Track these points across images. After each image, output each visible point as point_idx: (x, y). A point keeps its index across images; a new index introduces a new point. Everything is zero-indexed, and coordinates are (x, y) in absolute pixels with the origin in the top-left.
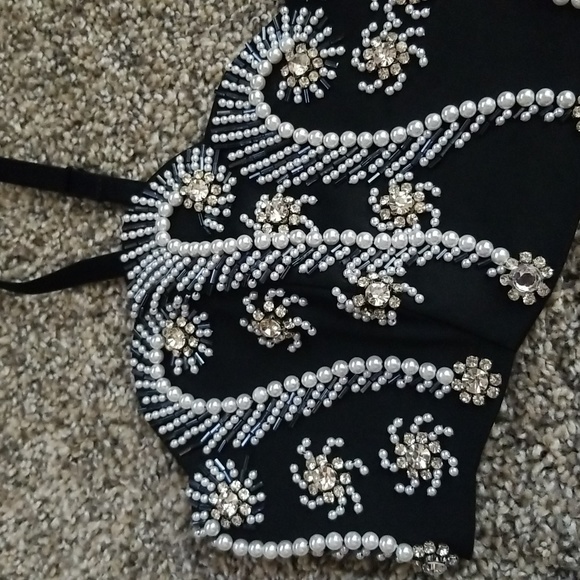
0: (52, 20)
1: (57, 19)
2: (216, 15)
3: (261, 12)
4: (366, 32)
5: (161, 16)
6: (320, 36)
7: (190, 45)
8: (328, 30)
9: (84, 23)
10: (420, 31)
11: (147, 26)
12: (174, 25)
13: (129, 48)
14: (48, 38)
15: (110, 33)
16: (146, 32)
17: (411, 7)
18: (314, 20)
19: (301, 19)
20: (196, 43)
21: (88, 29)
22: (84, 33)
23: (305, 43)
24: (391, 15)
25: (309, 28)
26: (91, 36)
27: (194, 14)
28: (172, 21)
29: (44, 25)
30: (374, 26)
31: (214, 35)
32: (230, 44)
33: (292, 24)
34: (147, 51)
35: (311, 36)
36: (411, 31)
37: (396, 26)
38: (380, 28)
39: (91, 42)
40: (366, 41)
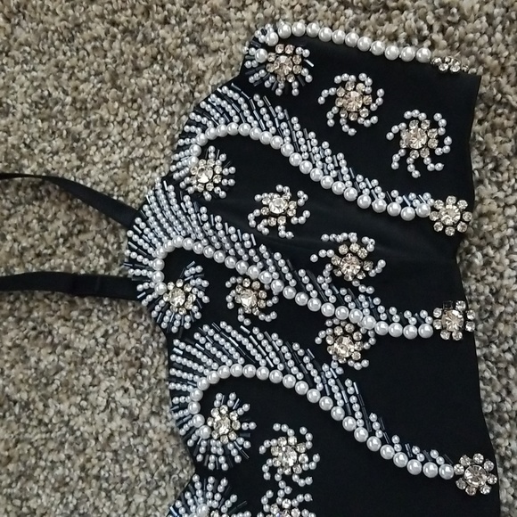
0: (10, 486)
1: (14, 485)
2: (142, 475)
3: (178, 472)
4: (264, 500)
5: (98, 477)
6: (228, 503)
7: (125, 502)
8: (234, 498)
9: (36, 488)
10: (308, 497)
11: (88, 487)
12: (110, 485)
13: (76, 507)
14: (9, 502)
15: (58, 495)
16: (88, 492)
17: (296, 477)
18: (221, 489)
19: (210, 487)
20: (130, 499)
21: (40, 492)
22: (38, 495)
23: (217, 508)
24: (282, 484)
25: (218, 496)
26: (44, 497)
27: (125, 476)
28: (107, 482)
29: (5, 491)
30: (270, 494)
31: (144, 492)
32: (157, 500)
33: (204, 490)
34: (91, 509)
35: (221, 503)
36: (300, 497)
37: (288, 493)
38: (276, 496)
39: (45, 504)
40: (266, 508)
